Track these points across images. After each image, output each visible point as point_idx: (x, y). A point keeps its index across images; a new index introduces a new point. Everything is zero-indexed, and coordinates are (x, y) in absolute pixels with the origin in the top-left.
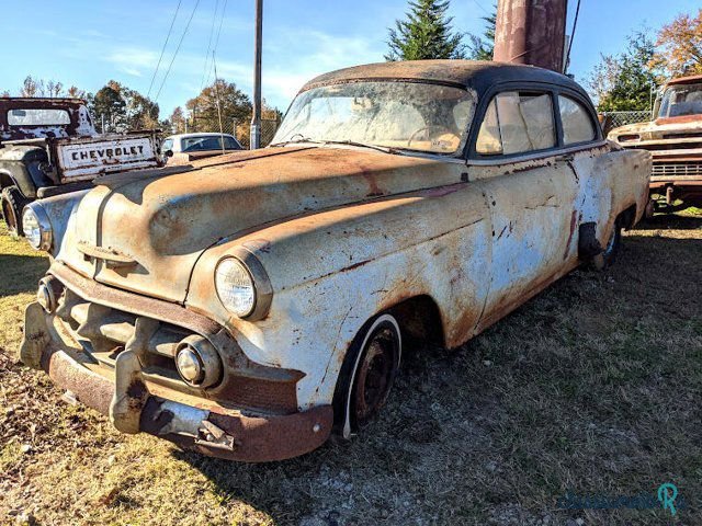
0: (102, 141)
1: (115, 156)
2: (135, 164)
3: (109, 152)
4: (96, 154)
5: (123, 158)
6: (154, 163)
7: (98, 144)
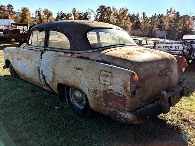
0: (167, 44)
1: (170, 48)
2: (175, 51)
3: (168, 47)
4: (165, 47)
5: (172, 49)
6: (181, 52)
7: (166, 44)
